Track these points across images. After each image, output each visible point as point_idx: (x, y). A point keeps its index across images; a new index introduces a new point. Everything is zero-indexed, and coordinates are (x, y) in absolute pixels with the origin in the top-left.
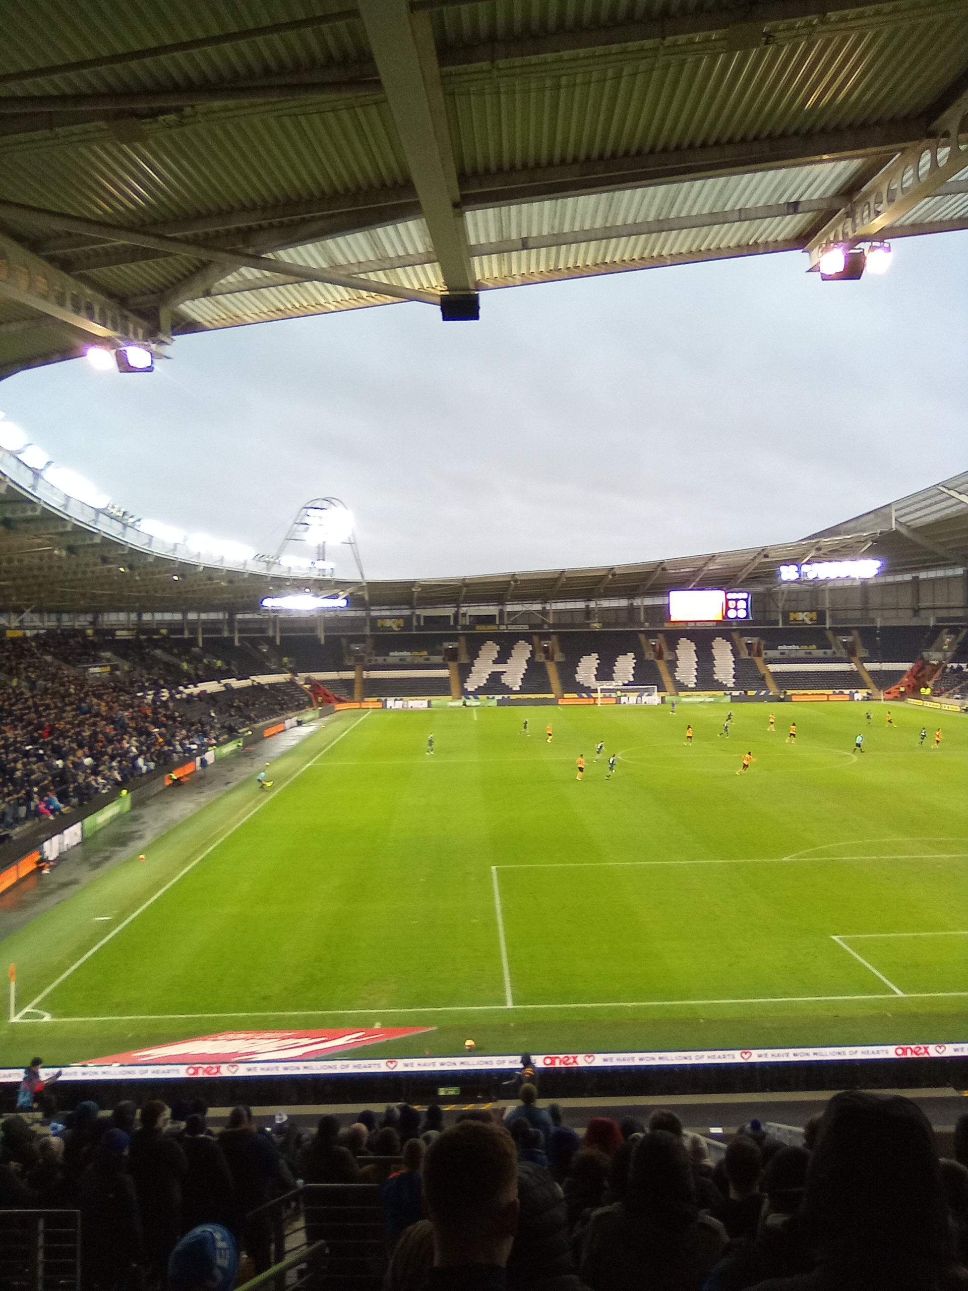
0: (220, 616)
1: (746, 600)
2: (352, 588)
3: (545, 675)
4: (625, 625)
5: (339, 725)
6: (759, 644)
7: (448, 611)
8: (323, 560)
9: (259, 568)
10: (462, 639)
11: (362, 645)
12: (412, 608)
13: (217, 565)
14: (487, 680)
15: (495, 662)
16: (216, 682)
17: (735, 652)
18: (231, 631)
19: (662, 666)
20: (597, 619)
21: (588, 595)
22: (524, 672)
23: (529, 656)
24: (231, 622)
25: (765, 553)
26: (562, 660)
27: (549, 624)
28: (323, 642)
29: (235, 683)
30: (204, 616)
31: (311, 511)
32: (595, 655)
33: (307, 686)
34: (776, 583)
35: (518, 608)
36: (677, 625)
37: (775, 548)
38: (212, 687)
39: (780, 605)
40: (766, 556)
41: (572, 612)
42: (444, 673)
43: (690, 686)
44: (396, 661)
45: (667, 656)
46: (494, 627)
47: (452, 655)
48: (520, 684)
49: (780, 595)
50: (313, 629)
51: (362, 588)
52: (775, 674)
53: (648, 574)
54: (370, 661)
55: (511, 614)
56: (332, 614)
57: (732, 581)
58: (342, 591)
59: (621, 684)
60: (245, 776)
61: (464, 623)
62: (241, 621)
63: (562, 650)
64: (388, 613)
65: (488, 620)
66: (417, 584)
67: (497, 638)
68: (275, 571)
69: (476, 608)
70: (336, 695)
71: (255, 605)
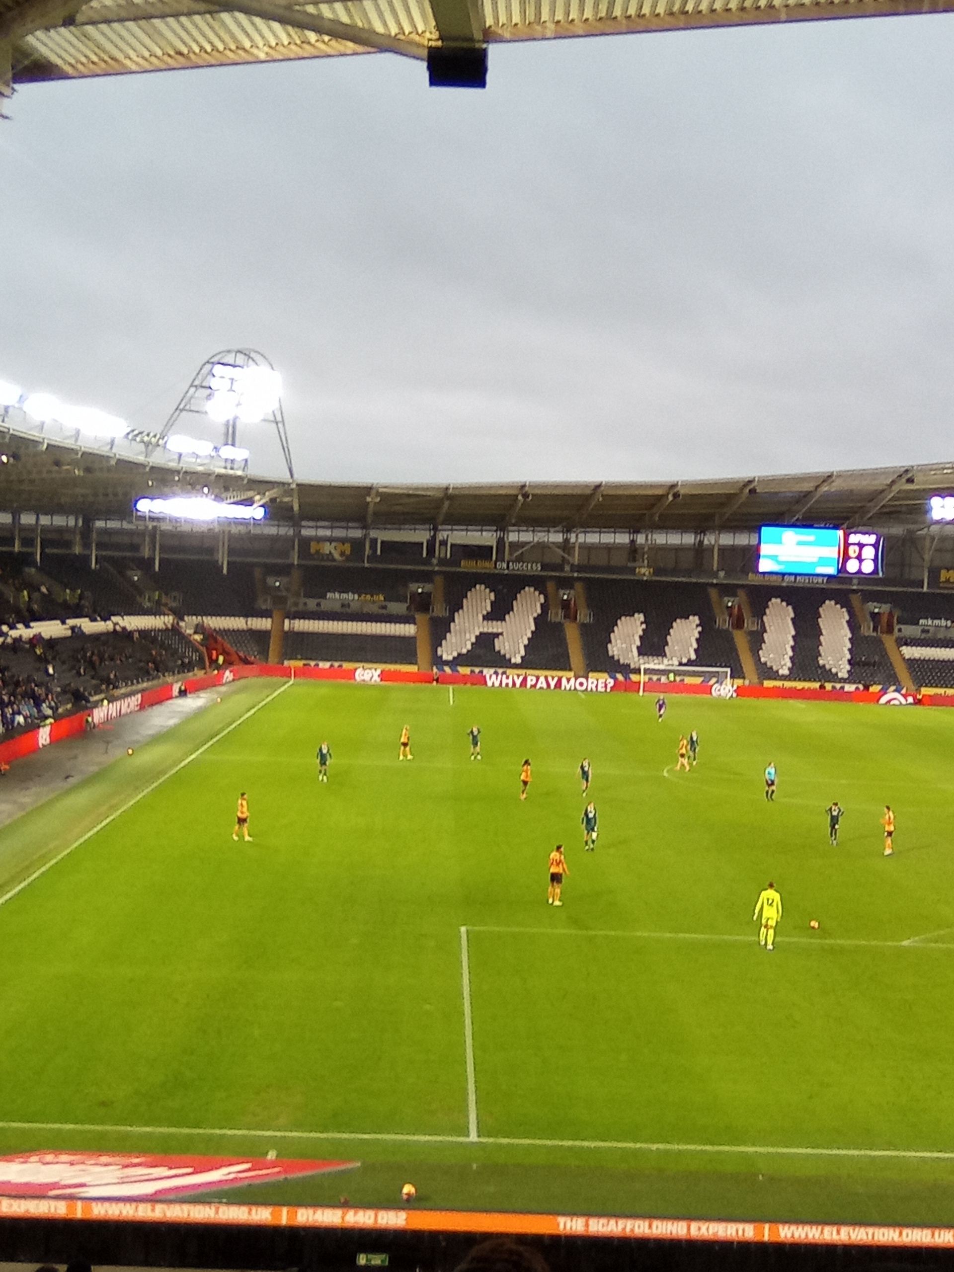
0: (71, 522)
1: (876, 546)
2: (275, 490)
3: (562, 643)
4: (688, 573)
5: (242, 700)
6: (891, 615)
7: (421, 536)
8: (233, 445)
9: (133, 453)
10: (439, 580)
11: (285, 580)
12: (365, 527)
13: (69, 443)
14: (472, 644)
15: (487, 618)
16: (58, 622)
17: (853, 625)
18: (87, 545)
19: (741, 640)
20: (646, 562)
21: (634, 524)
22: (530, 635)
23: (539, 611)
24: (86, 532)
25: (909, 475)
26: (587, 621)
27: (572, 565)
28: (225, 571)
29: (88, 626)
30: (45, 520)
31: (218, 369)
32: (640, 617)
33: (198, 637)
34: (924, 522)
35: (526, 537)
36: (767, 577)
37: (926, 469)
38: (51, 629)
39: (927, 557)
40: (910, 481)
41: (609, 549)
42: (409, 630)
43: (781, 672)
44: (337, 607)
45: (750, 624)
46: (487, 564)
47: (423, 604)
48: (523, 653)
49: (927, 543)
50: (211, 551)
51: (289, 492)
52: (913, 664)
53: (730, 497)
54: (296, 604)
55: (514, 546)
56: (242, 529)
57: (857, 516)
58: (259, 494)
59: (677, 663)
60: (93, 769)
61: (442, 555)
62: (105, 531)
63: (589, 606)
64: (328, 533)
65: (481, 552)
66: (373, 492)
67: (491, 581)
68: (157, 459)
69: (464, 533)
70: (241, 654)
71: (126, 510)
